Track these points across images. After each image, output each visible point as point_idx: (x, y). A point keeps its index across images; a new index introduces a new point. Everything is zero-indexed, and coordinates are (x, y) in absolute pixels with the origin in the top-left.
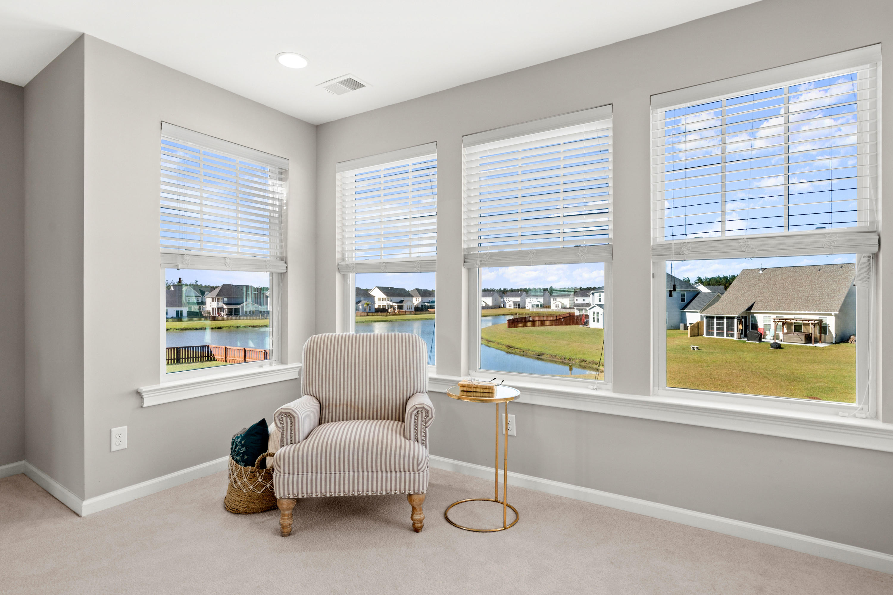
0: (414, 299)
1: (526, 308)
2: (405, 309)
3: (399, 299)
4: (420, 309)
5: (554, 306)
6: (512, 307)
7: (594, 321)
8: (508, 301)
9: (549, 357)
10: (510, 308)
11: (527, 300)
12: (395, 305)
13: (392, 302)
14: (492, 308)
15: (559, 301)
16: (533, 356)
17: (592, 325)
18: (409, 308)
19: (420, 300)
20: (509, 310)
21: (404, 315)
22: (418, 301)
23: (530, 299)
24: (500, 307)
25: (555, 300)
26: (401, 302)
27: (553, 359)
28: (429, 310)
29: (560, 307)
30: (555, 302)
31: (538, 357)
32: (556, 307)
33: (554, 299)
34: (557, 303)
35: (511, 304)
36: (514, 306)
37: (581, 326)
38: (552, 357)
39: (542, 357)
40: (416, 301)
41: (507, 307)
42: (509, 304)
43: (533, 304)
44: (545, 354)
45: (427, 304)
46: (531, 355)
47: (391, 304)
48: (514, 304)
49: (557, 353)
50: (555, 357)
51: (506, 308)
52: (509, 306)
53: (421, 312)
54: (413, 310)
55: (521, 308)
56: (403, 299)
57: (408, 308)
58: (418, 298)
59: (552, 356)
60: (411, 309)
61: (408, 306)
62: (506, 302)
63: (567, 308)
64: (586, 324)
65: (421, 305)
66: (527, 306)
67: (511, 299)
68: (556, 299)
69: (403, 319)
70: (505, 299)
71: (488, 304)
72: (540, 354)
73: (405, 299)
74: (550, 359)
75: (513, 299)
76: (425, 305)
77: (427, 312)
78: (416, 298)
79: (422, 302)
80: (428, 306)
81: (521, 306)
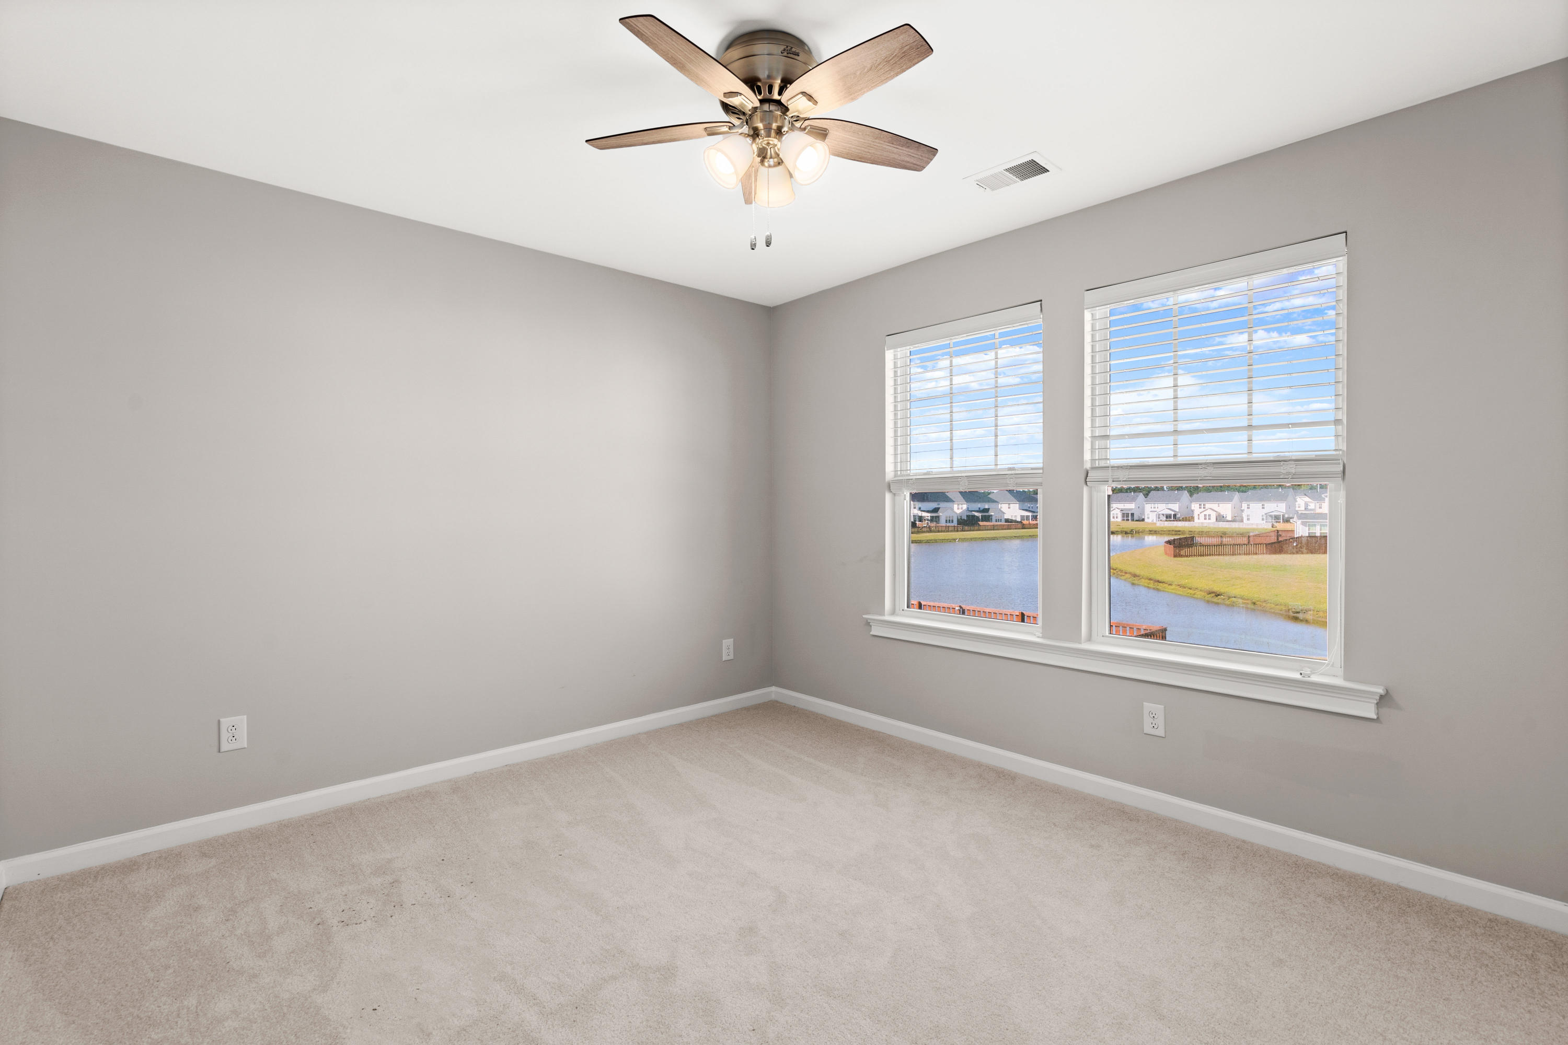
0: (955, 505)
1: (1146, 520)
2: (943, 522)
3: (933, 505)
4: (968, 522)
5: (1202, 516)
6: (1120, 519)
11: (1148, 507)
12: (927, 515)
13: (921, 511)
15: (1211, 509)
18: (949, 520)
19: (965, 507)
21: (944, 531)
22: (962, 508)
23: (1153, 505)
25: (1202, 506)
26: (936, 510)
28: (981, 523)
29: (1213, 519)
30: (1202, 510)
32: (1205, 519)
33: (1200, 505)
34: (1207, 513)
36: (1123, 517)
40: (960, 508)
43: (1159, 513)
45: (976, 514)
47: (920, 513)
53: (972, 528)
54: (955, 523)
55: (1137, 521)
56: (937, 506)
57: (946, 520)
58: (962, 504)
60: (952, 522)
61: (947, 518)
63: (1228, 521)
65: (967, 516)
66: (1148, 518)
68: (1204, 505)
69: (947, 538)
73: (942, 505)
75: (1121, 506)
76: (974, 516)
77: (976, 528)
78: (958, 504)
79: (968, 509)
80: (978, 517)
81: (1136, 517)
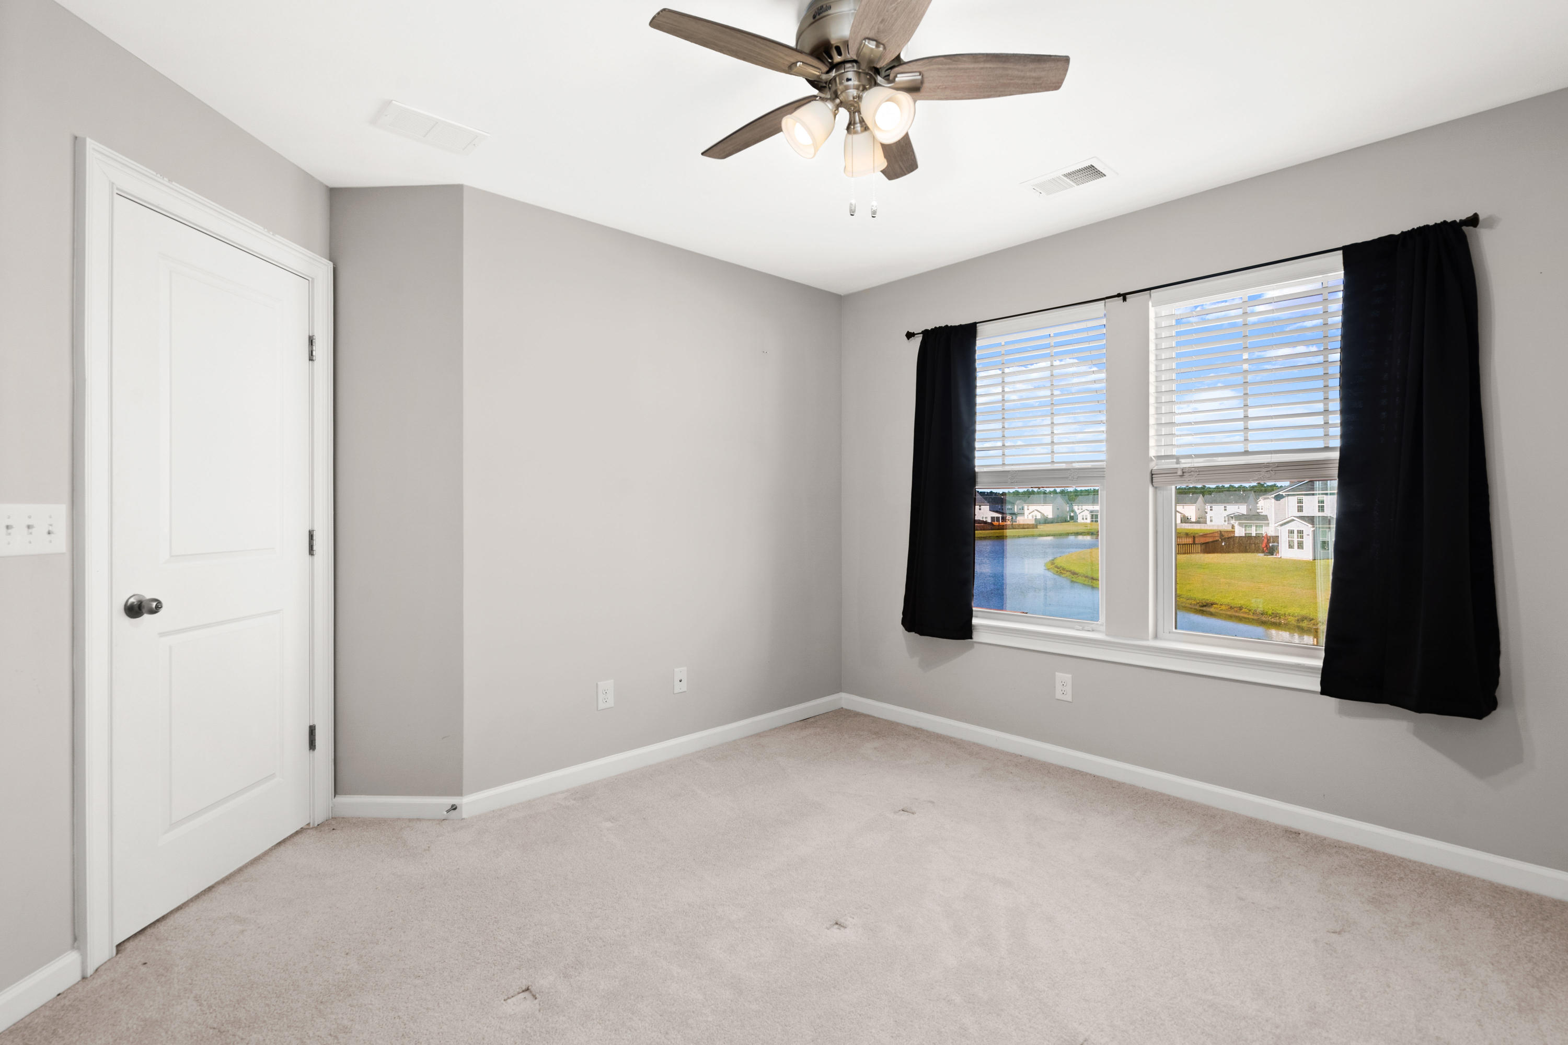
7: (1291, 547)
8: (1080, 511)
9: (1227, 610)
10: (1085, 521)
14: (1052, 522)
16: (1190, 606)
17: (1285, 552)
20: (1085, 525)
24: (1066, 521)
27: (1237, 614)
31: (1202, 608)
35: (1086, 516)
37: (1261, 555)
38: (1233, 610)
39: (1212, 610)
41: (1080, 520)
42: (1083, 516)
44: (1217, 604)
46: (1187, 605)
48: (1092, 515)
49: (1242, 602)
50: (1241, 610)
51: (1077, 522)
52: (1083, 519)
59: (1231, 608)
62: (1078, 512)
64: (1272, 551)
67: (1085, 507)
70: (1076, 508)
71: (1045, 515)
72: (1205, 604)
74: (1229, 613)
